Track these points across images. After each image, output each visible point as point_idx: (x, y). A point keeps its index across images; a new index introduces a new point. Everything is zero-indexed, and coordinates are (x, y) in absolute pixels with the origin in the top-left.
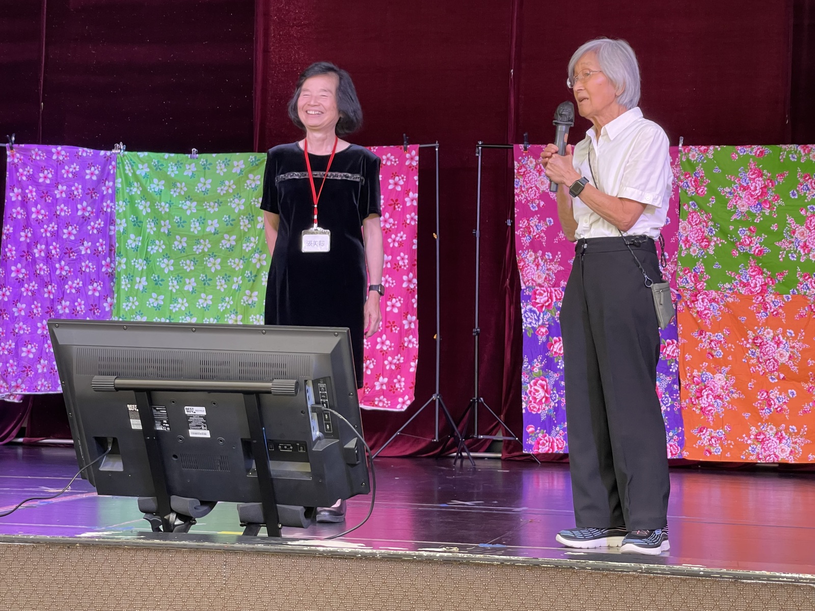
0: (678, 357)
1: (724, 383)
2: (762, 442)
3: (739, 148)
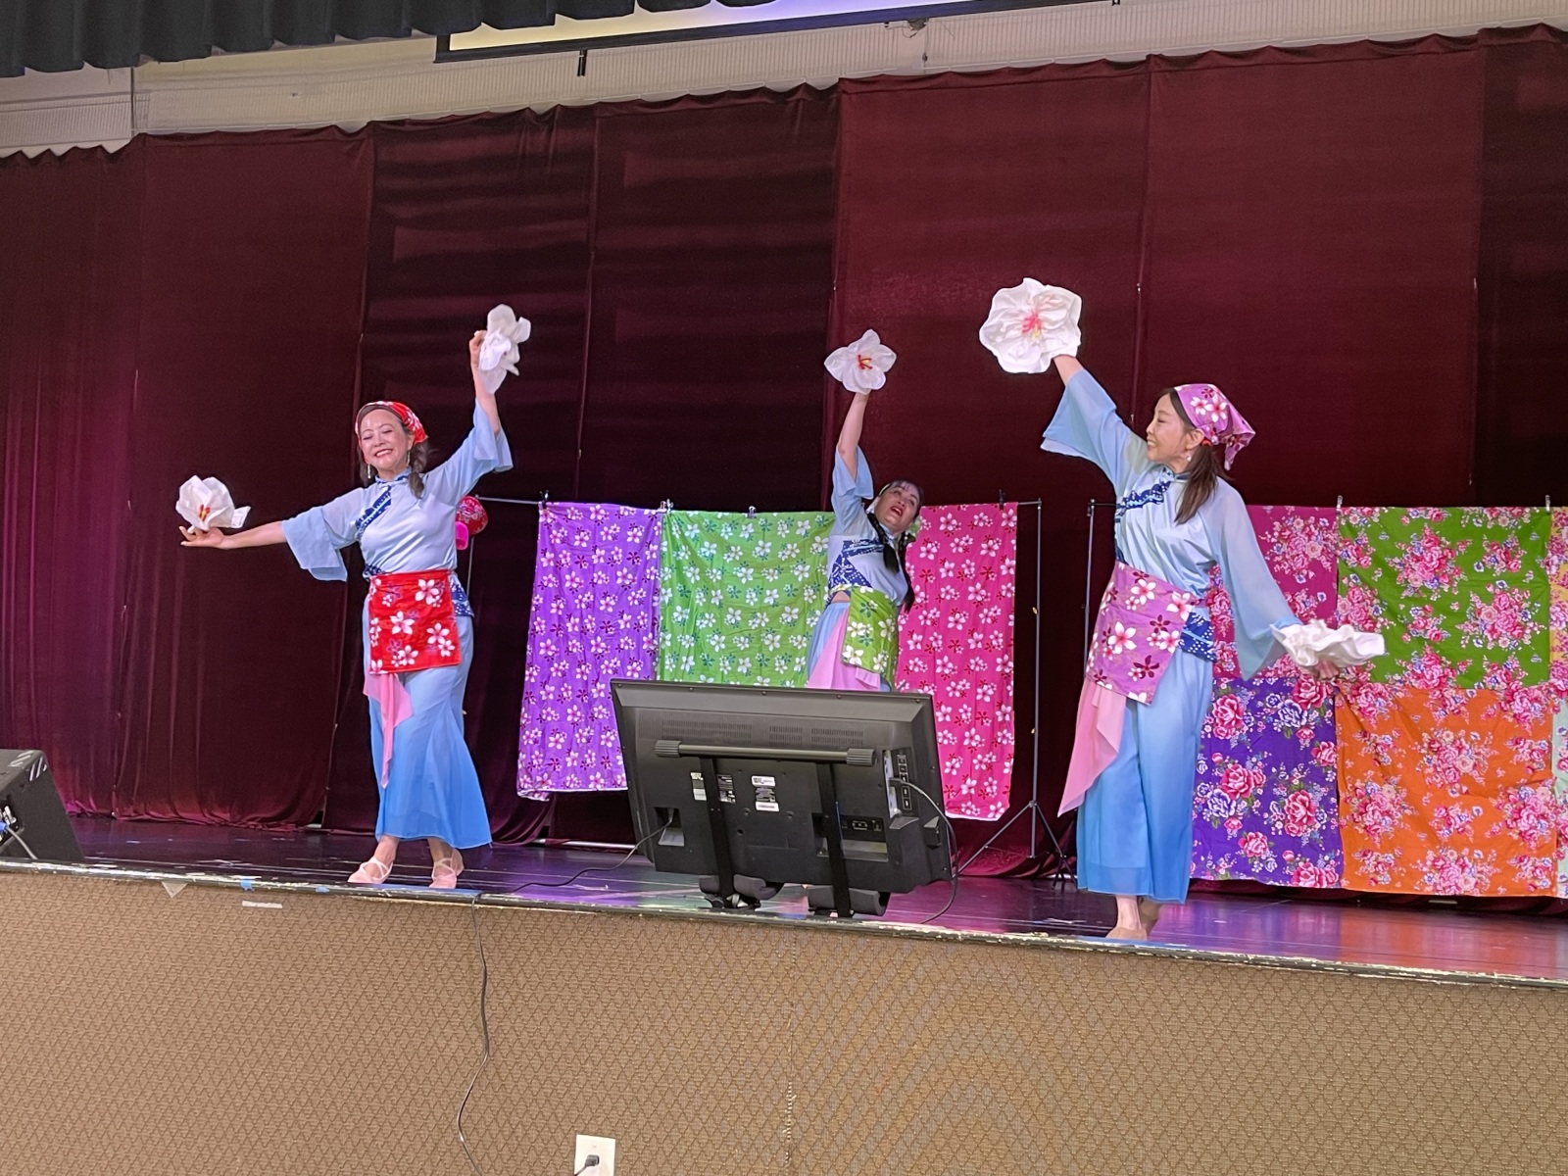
0: (1336, 763)
1: (1394, 796)
2: (1441, 870)
3: (1411, 511)
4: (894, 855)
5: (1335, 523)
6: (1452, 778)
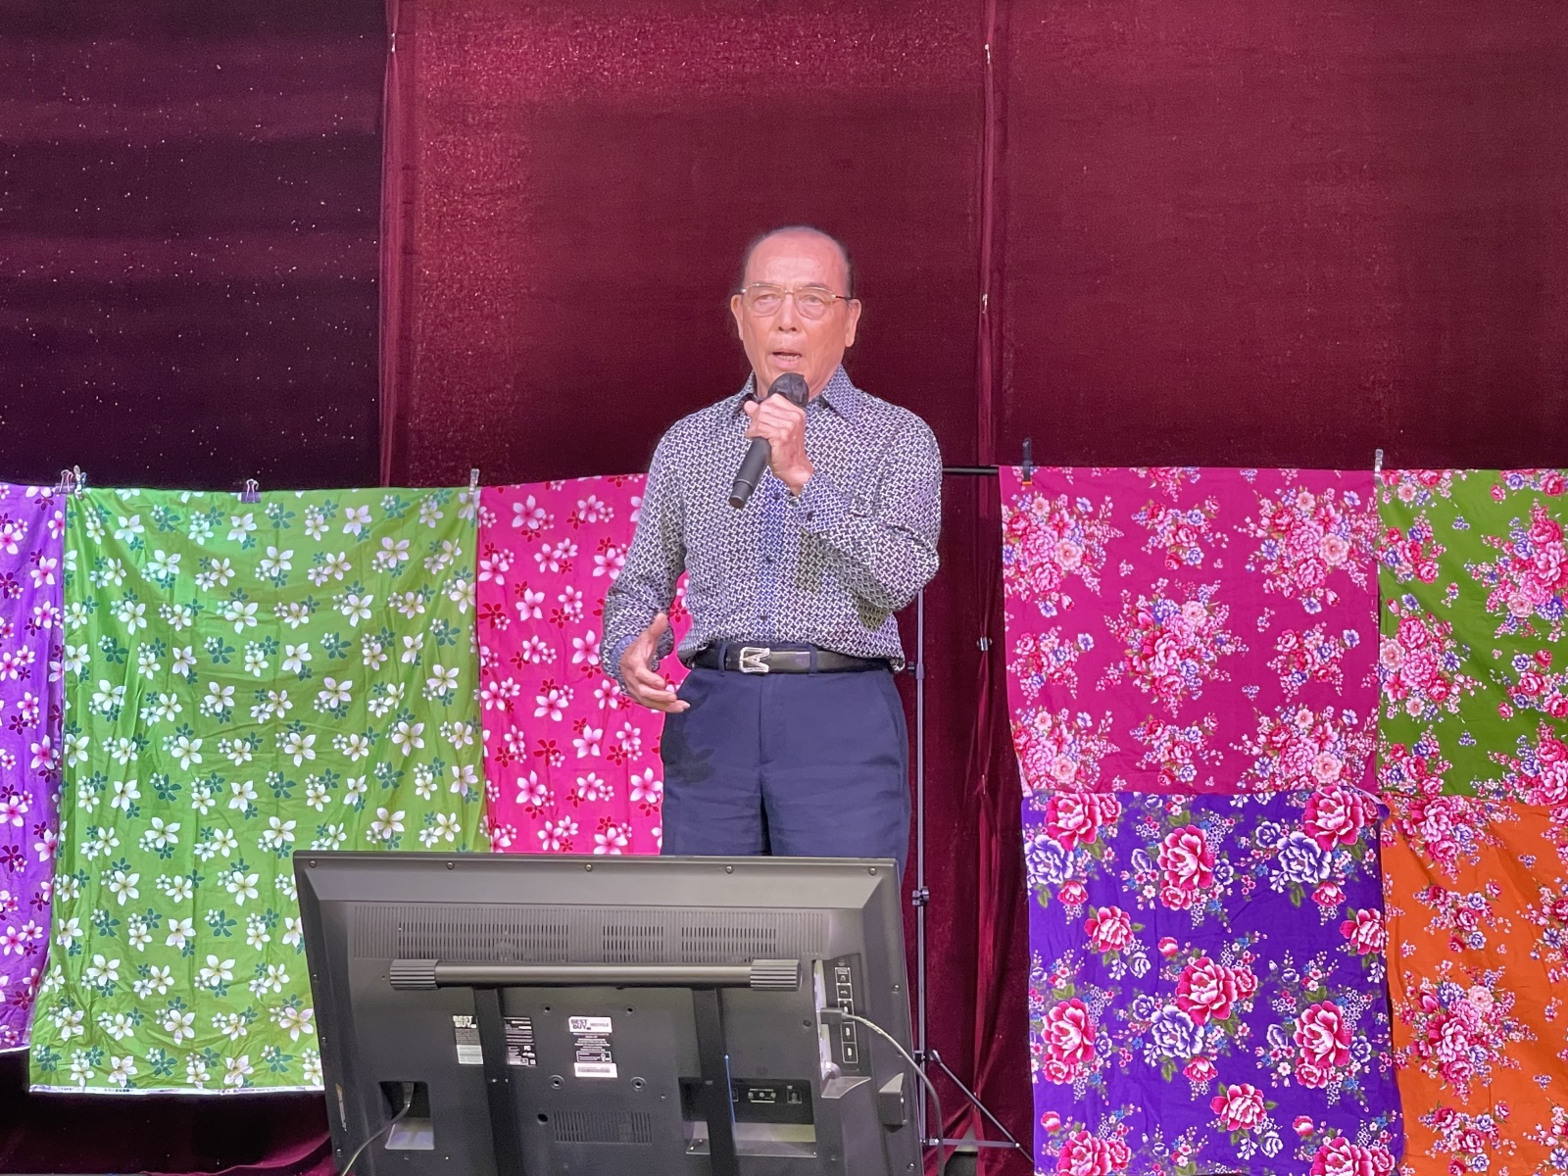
0: (1385, 948)
1: (1490, 1007)
3: (1509, 476)
4: (829, 1146)
5: (1371, 499)
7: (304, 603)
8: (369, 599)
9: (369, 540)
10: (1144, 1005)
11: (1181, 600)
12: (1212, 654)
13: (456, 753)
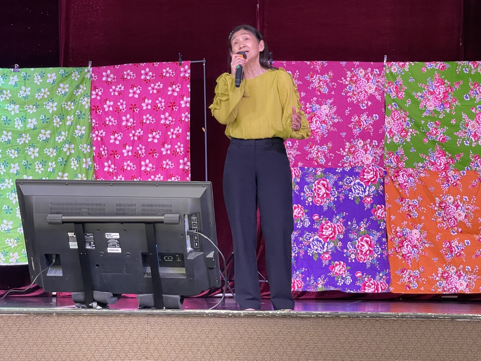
0: (385, 217)
1: (419, 236)
2: (447, 279)
3: (427, 64)
4: (190, 274)
5: (383, 72)
6: (453, 224)
7: (34, 105)
8: (56, 104)
9: (55, 84)
10: (308, 236)
11: (321, 105)
12: (331, 122)
13: (85, 154)
